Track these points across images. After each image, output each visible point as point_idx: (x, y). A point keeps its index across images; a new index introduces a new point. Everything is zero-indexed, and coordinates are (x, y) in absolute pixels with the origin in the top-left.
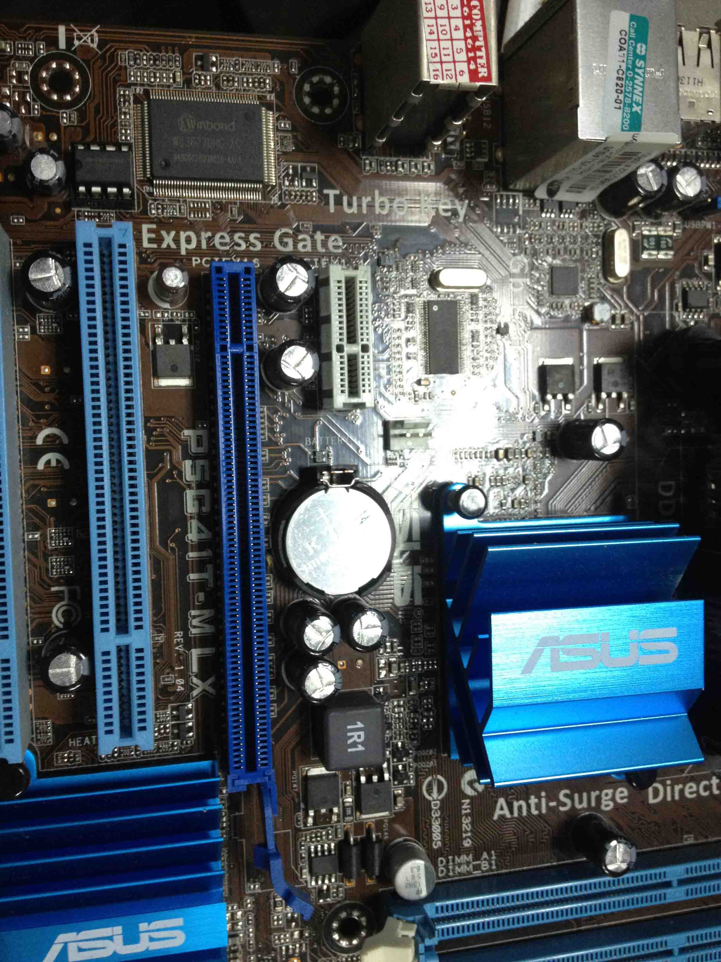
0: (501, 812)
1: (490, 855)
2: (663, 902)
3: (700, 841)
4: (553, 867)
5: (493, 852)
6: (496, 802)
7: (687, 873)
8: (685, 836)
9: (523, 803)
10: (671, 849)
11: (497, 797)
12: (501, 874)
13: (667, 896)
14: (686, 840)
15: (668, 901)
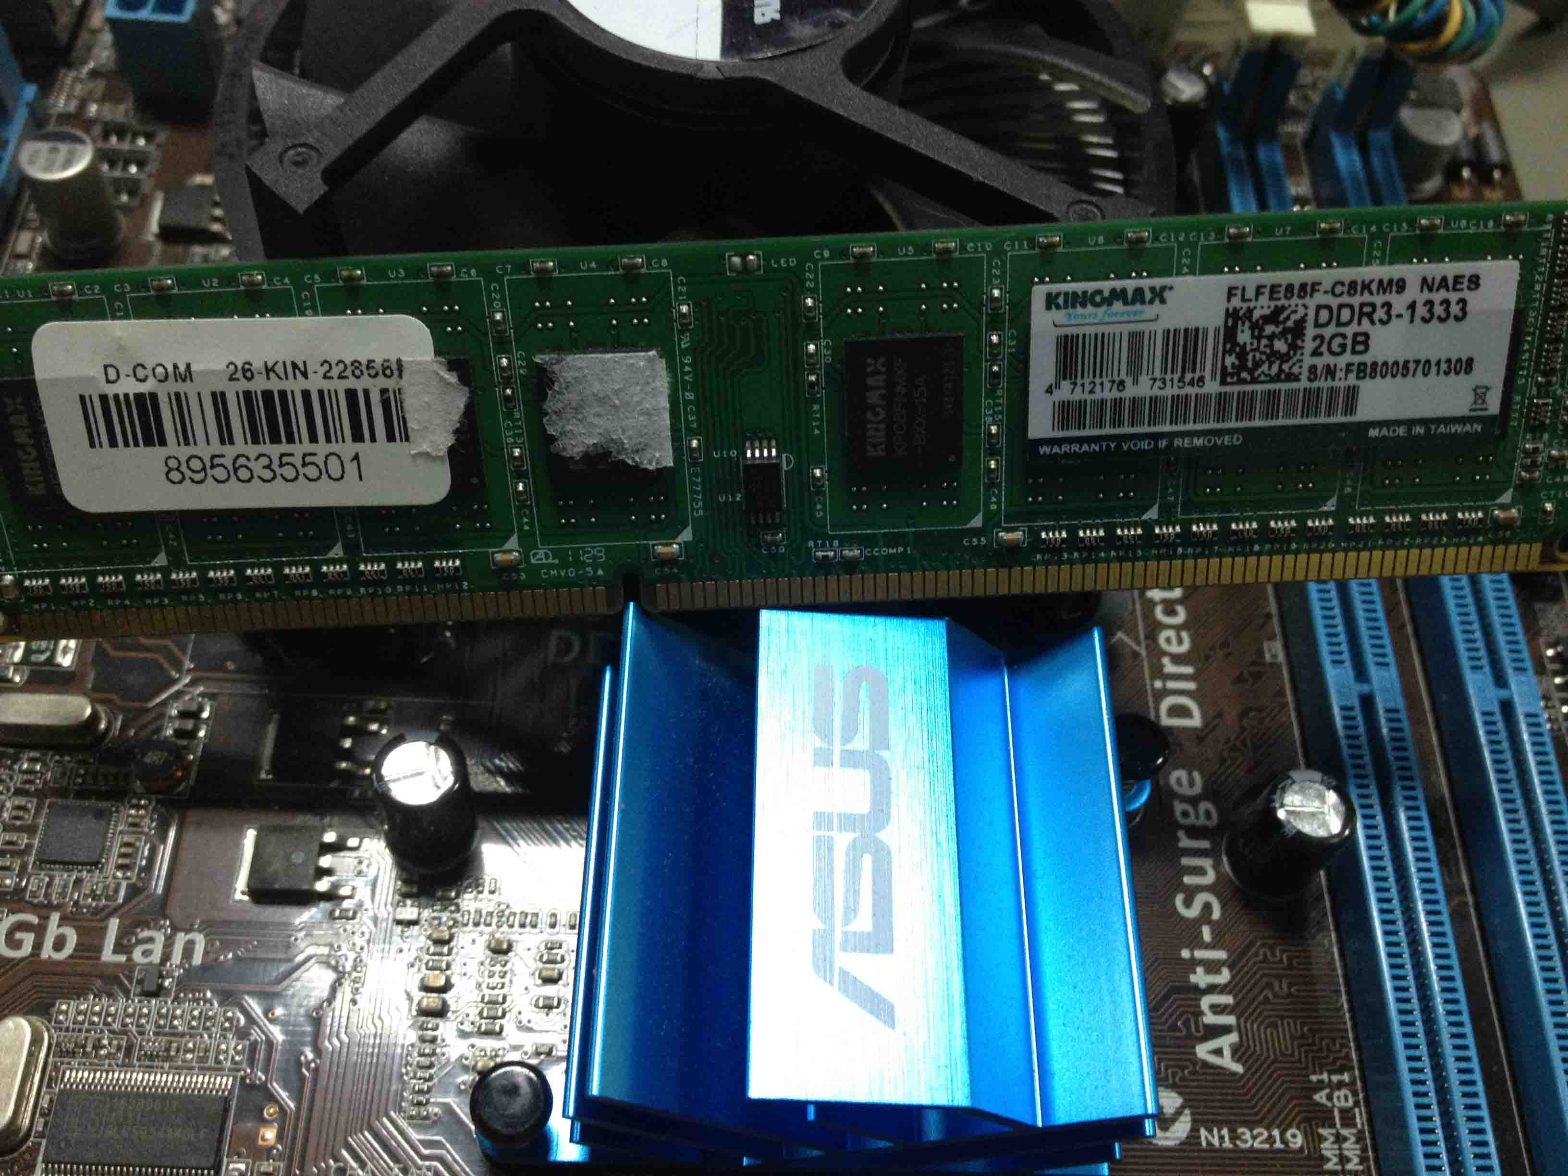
0: (1227, 1052)
1: (1320, 1086)
2: (1403, 715)
3: (1277, 630)
4: (1340, 941)
5: (1314, 1078)
6: (1205, 1064)
7: (1341, 662)
8: (1268, 657)
9: (1206, 1002)
10: (1295, 689)
11: (1194, 1060)
12: (1360, 1061)
13: (1391, 705)
14: (1275, 656)
15: (1400, 703)
